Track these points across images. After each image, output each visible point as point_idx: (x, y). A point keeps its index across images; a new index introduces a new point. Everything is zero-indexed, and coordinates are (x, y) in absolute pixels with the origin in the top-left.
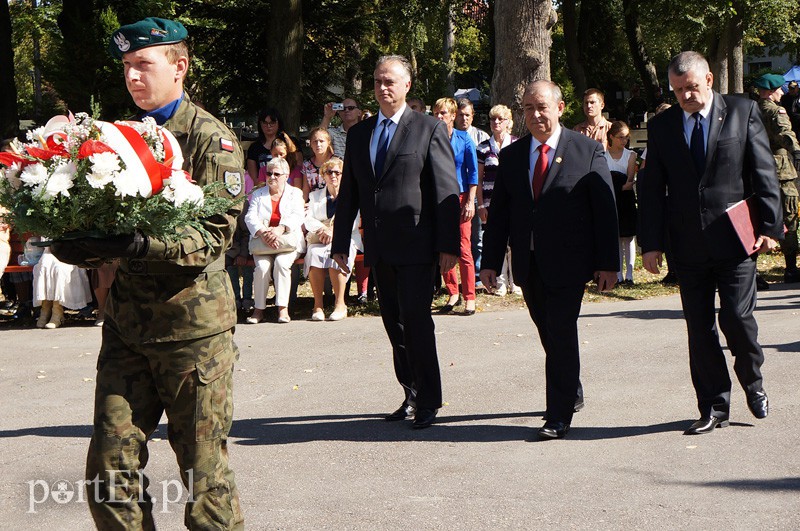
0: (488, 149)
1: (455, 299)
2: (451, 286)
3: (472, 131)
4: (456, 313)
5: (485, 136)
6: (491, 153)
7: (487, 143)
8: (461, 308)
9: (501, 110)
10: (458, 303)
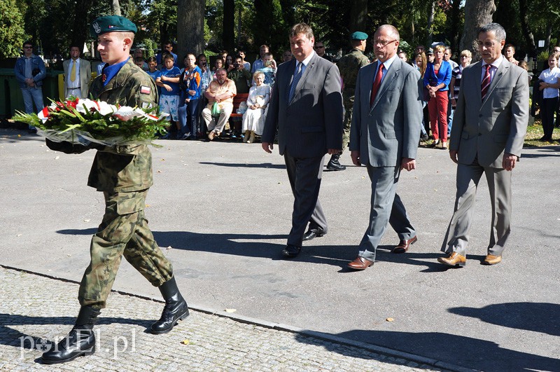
0: (458, 71)
1: (437, 141)
2: (435, 135)
3: (451, 62)
4: (437, 148)
5: (456, 65)
6: (459, 73)
7: (458, 68)
8: (440, 145)
9: (467, 52)
10: (438, 144)
